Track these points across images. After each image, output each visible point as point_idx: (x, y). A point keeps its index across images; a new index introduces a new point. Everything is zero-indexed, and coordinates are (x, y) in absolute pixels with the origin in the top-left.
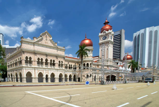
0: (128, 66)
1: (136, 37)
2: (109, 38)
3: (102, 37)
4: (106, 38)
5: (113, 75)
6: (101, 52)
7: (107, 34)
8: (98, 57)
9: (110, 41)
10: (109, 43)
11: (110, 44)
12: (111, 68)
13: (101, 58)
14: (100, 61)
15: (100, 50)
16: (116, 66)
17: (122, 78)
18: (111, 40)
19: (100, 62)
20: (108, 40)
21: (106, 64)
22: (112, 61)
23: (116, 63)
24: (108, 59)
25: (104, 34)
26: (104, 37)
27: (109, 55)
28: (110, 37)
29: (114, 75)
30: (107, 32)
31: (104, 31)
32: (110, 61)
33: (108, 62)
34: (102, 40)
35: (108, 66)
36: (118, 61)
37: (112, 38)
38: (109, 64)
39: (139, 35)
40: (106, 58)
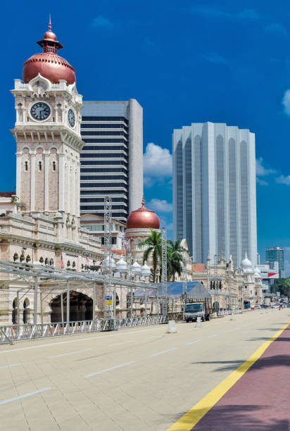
0: (142, 254)
1: (180, 144)
2: (60, 114)
3: (31, 105)
4: (47, 112)
5: (81, 294)
6: (23, 173)
7: (52, 97)
8: (9, 200)
9: (65, 132)
10: (63, 138)
11: (65, 147)
12: (72, 259)
13: (23, 207)
14: (16, 220)
15: (20, 161)
16: (96, 251)
17: (119, 307)
18: (71, 129)
19: (11, 222)
20: (57, 123)
21: (50, 239)
22: (77, 224)
23: (98, 239)
24: (59, 215)
25: (40, 91)
26: (40, 104)
27: (62, 198)
28: (65, 116)
29: (84, 292)
30: (51, 86)
31: (36, 75)
32: (68, 227)
33: (60, 230)
34: (28, 119)
35: (57, 249)
36: (114, 231)
37: (73, 118)
38: (63, 236)
39: (189, 141)
40: (51, 208)
